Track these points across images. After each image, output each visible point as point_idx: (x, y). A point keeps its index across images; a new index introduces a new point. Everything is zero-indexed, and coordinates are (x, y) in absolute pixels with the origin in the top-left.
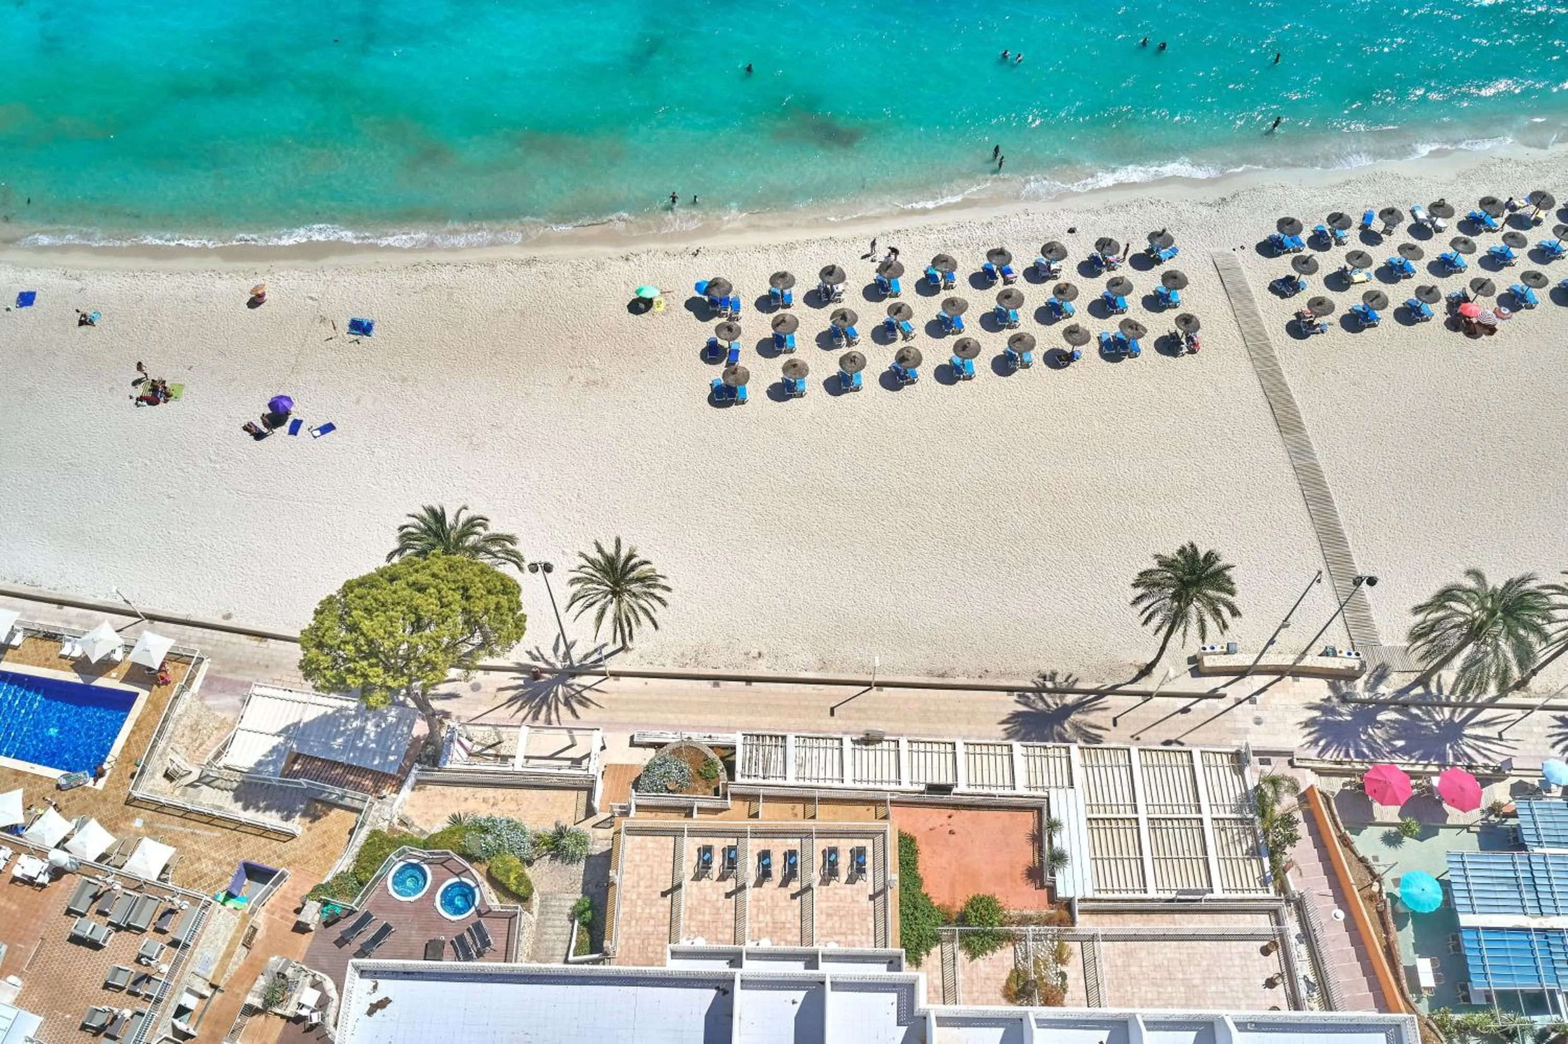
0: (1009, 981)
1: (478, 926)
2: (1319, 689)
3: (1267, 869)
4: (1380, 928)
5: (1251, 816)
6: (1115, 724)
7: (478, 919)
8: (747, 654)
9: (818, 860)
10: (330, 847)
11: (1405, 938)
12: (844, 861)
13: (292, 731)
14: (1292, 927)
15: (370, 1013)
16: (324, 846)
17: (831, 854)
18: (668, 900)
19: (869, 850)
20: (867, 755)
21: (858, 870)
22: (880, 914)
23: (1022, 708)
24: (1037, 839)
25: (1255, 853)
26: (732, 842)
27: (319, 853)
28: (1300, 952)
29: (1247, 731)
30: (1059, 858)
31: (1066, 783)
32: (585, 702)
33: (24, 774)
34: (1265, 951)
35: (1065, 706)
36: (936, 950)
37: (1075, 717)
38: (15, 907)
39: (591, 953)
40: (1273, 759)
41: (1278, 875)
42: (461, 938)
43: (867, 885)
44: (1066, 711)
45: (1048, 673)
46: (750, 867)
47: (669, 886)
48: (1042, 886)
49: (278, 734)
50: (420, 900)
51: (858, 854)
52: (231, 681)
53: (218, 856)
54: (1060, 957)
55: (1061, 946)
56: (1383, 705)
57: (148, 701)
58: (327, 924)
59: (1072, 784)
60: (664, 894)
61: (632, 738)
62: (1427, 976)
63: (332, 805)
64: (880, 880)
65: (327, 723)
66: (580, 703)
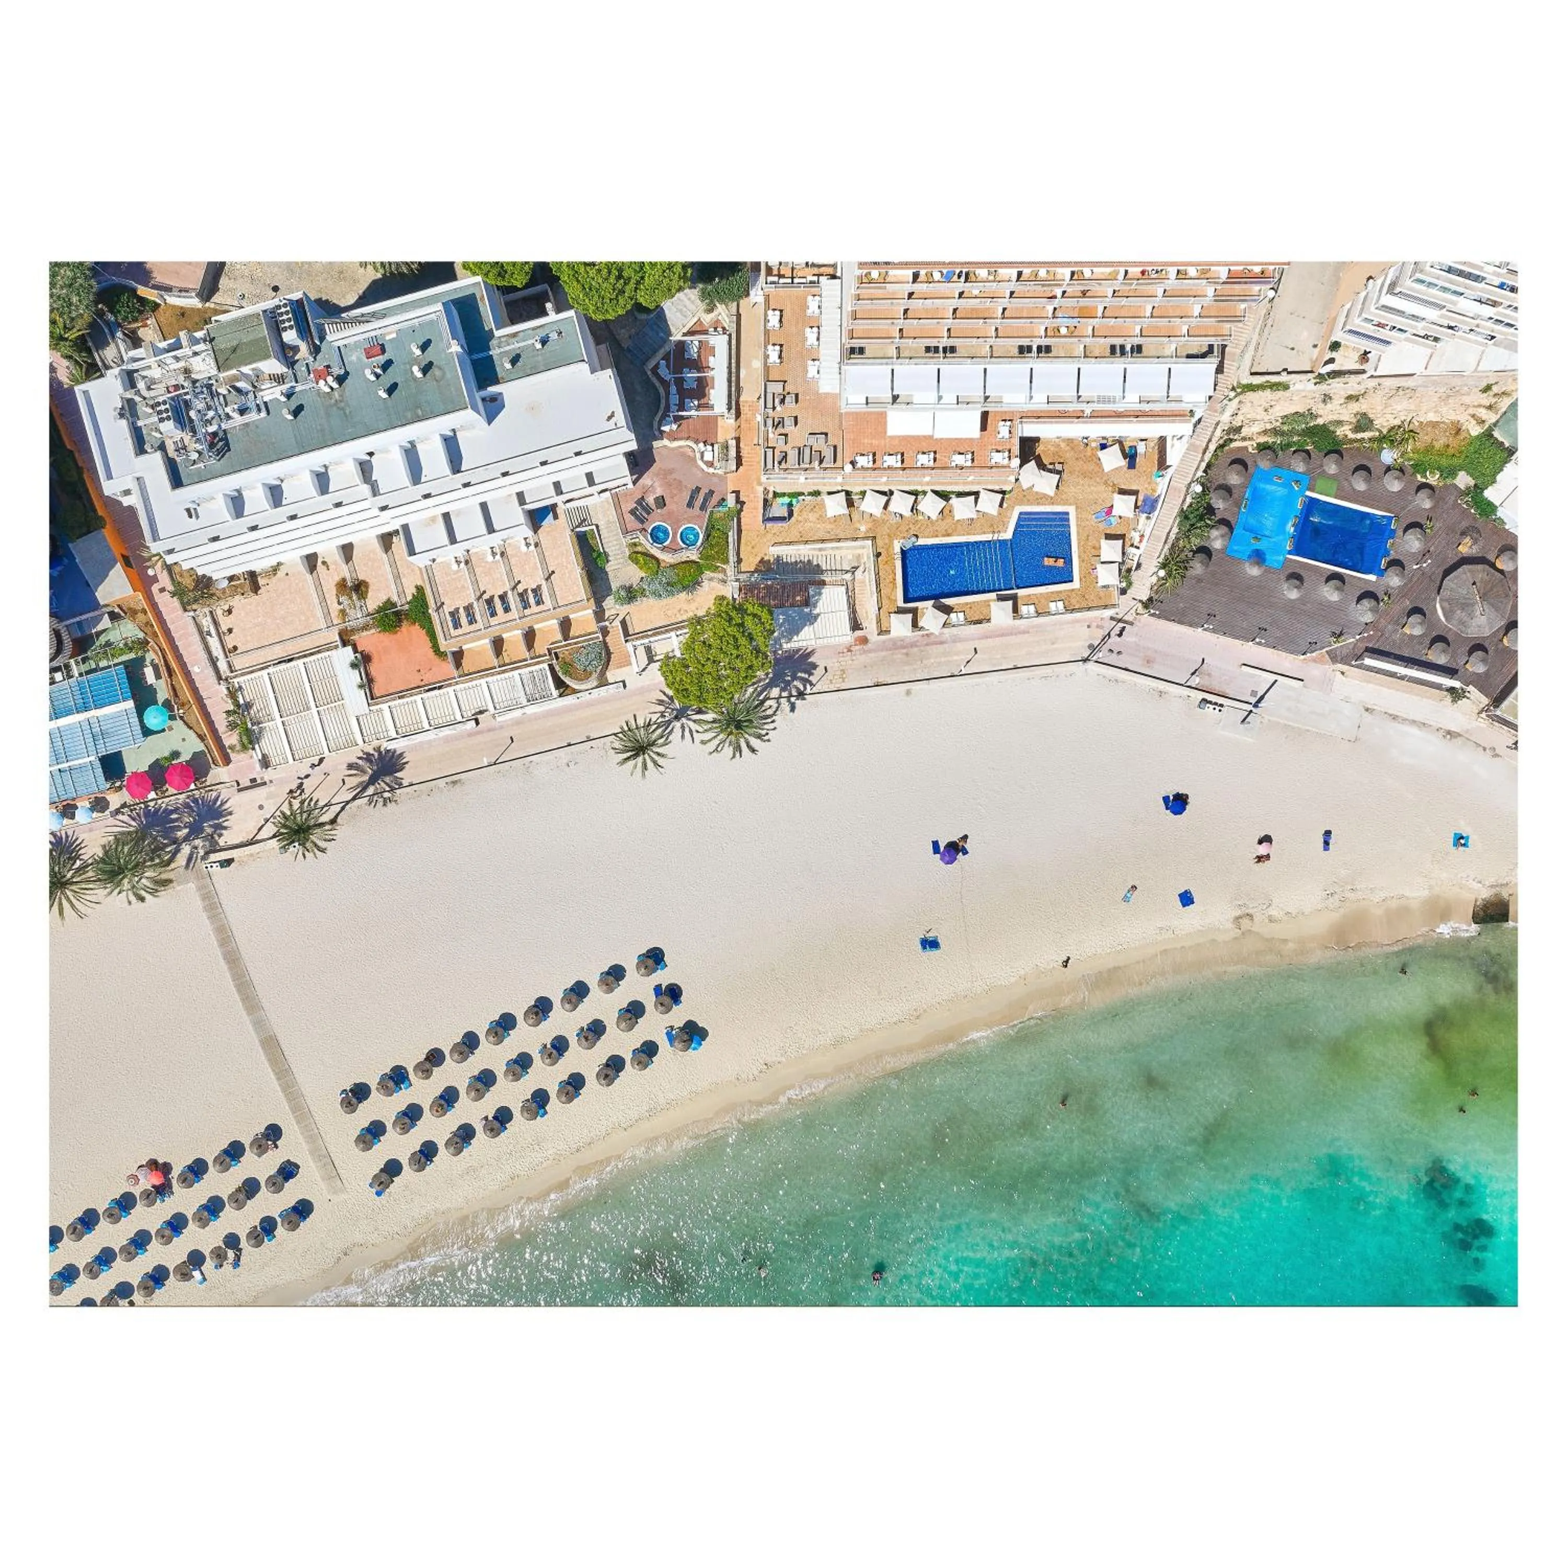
0: (367, 592)
1: (642, 522)
2: (227, 838)
3: (240, 696)
4: (177, 687)
5: (255, 727)
6: (343, 780)
7: (644, 526)
8: (576, 763)
9: (478, 617)
10: (750, 548)
11: (163, 694)
12: (464, 620)
13: (812, 619)
14: (222, 665)
15: (613, 412)
16: (753, 548)
17: (472, 621)
18: (550, 570)
19: (452, 630)
20: (477, 705)
21: (454, 614)
22: (437, 596)
23: (398, 775)
24: (370, 680)
25: (248, 706)
26: (527, 612)
27: (753, 543)
28: (217, 651)
29: (267, 798)
30: (354, 666)
31: (361, 719)
32: (661, 702)
33: (944, 536)
34: (235, 648)
35: (373, 784)
36: (409, 598)
37: (366, 778)
38: (866, 441)
39: (585, 532)
40: (249, 784)
41: (232, 694)
42: (649, 513)
43: (447, 609)
44: (373, 780)
45: (388, 804)
46: (513, 600)
47: (552, 577)
48: (361, 653)
49: (818, 615)
50: (679, 528)
51: (457, 625)
52: (882, 650)
53: (808, 525)
54: (343, 612)
55: (344, 619)
56: (186, 839)
57: (896, 600)
58: (723, 500)
59: (358, 720)
60: (553, 572)
61: (625, 686)
62: (149, 672)
63: (756, 571)
64: (442, 615)
65: (795, 630)
66: (662, 701)
